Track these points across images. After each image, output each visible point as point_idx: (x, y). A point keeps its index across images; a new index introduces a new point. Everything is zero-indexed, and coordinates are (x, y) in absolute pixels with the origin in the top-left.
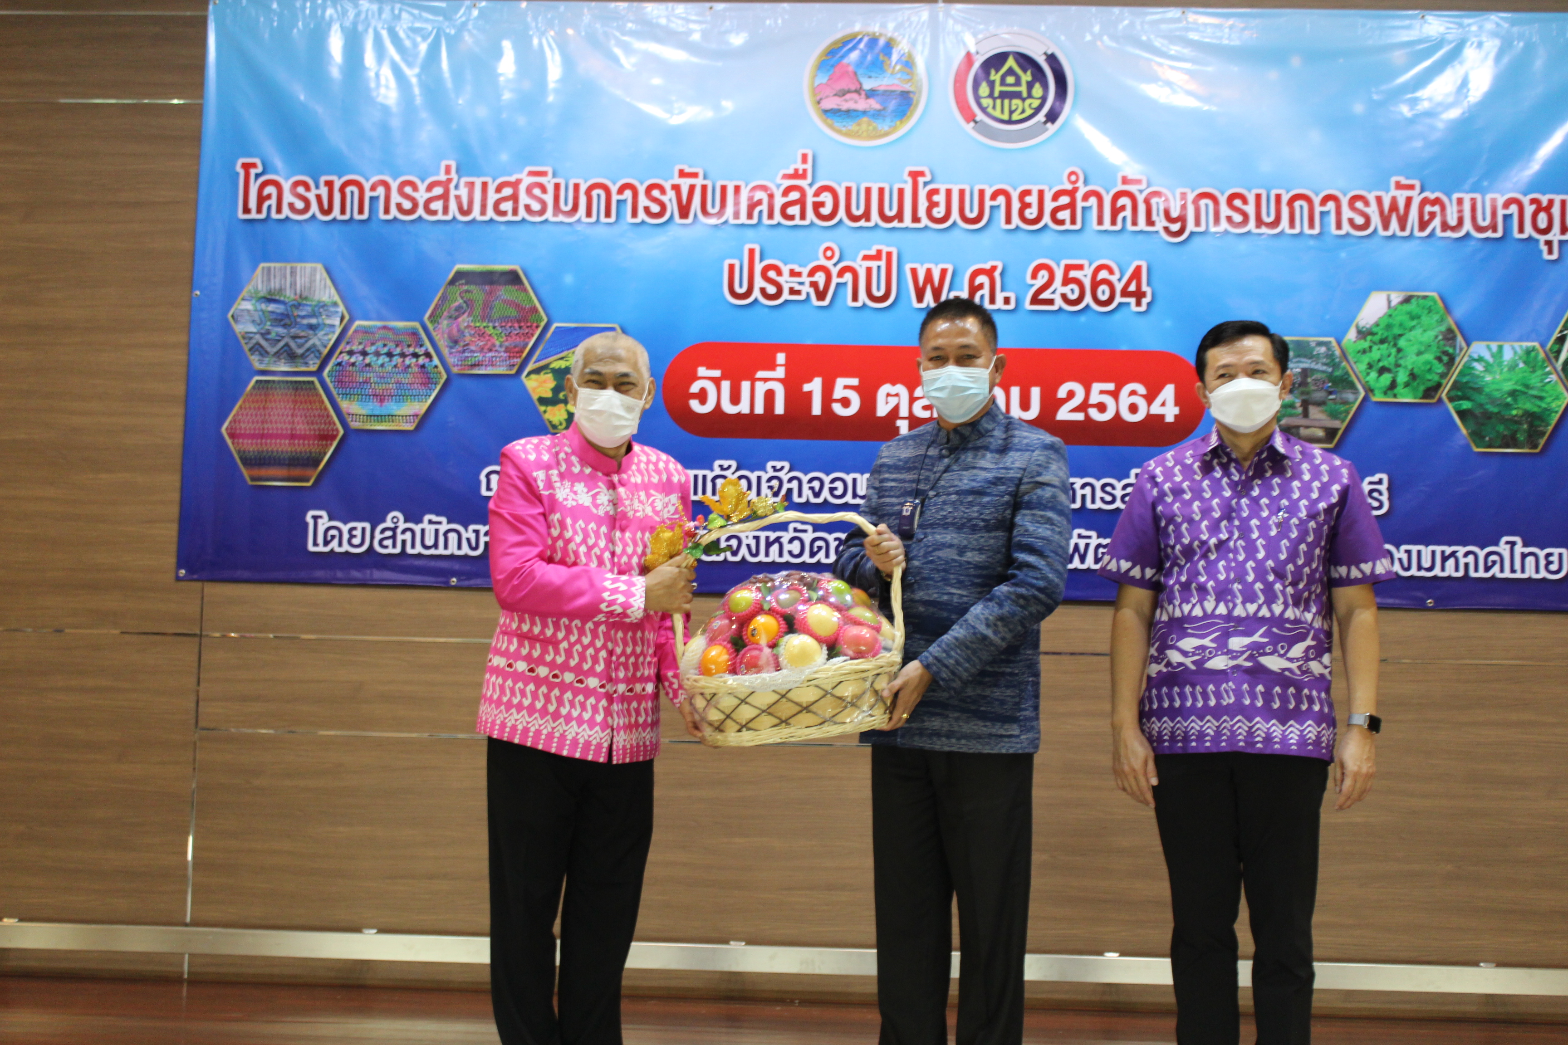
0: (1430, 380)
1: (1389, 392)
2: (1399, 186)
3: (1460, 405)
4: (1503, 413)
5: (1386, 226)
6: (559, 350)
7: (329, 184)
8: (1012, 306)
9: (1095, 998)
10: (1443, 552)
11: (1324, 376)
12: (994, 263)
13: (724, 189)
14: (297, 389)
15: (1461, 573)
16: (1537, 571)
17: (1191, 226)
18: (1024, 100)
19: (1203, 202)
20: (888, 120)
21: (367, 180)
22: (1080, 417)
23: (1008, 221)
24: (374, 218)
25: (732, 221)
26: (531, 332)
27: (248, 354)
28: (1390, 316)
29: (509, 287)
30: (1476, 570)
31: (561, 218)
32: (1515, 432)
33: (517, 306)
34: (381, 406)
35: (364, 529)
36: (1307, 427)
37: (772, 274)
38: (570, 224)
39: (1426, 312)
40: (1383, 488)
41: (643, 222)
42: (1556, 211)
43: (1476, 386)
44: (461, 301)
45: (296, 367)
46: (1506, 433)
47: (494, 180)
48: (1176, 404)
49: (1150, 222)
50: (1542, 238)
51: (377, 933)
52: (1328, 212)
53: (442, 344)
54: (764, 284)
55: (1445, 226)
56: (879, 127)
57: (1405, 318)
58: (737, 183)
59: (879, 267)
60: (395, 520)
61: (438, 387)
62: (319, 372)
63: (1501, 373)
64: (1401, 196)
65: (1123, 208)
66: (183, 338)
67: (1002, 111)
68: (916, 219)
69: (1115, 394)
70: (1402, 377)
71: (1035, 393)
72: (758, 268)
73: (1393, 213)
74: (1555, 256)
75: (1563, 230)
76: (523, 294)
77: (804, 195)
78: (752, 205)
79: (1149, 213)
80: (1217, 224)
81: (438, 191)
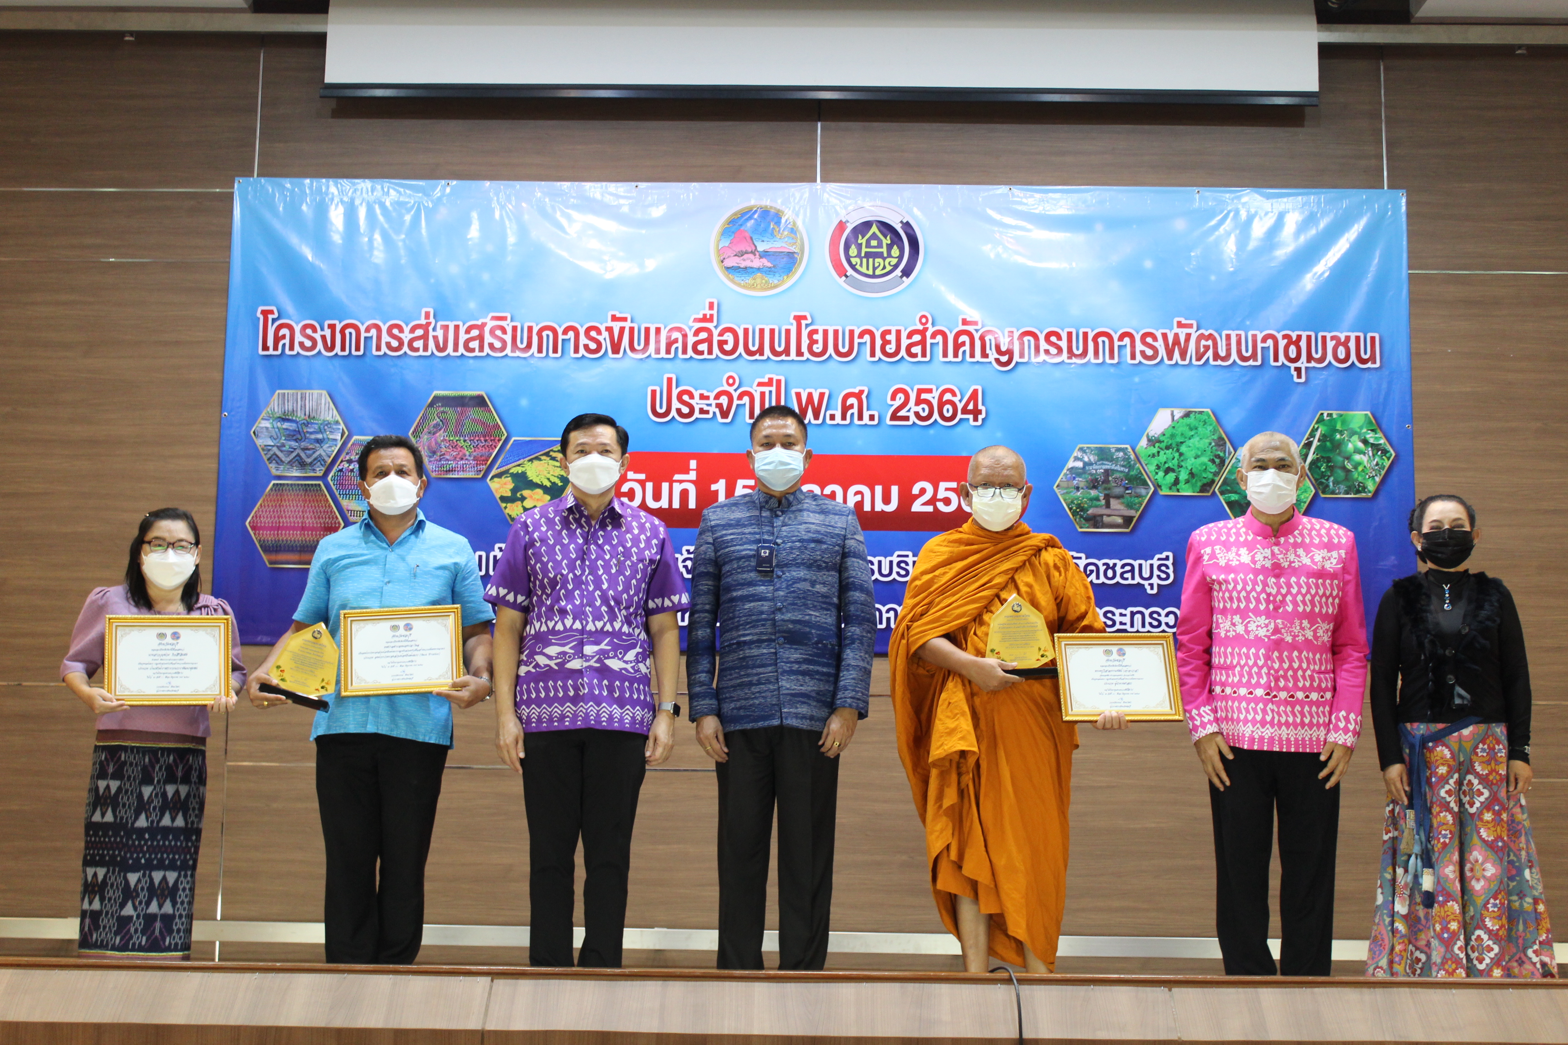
0: (1205, 478)
1: (1174, 488)
2: (1180, 325)
3: (1230, 497)
5: (1170, 358)
6: (518, 459)
7: (332, 327)
8: (876, 422)
11: (1122, 475)
12: (862, 388)
13: (647, 330)
14: (306, 490)
17: (1016, 358)
18: (884, 259)
19: (1026, 339)
20: (777, 275)
21: (363, 324)
22: (930, 509)
23: (873, 354)
24: (368, 353)
25: (654, 356)
26: (494, 444)
27: (267, 462)
28: (1174, 427)
29: (477, 409)
31: (518, 354)
33: (483, 424)
36: (1109, 516)
37: (686, 398)
38: (525, 358)
39: (1202, 424)
40: (1169, 563)
41: (583, 357)
42: (1303, 344)
44: (438, 420)
45: (306, 473)
47: (464, 324)
49: (984, 355)
50: (1293, 366)
52: (1125, 346)
54: (680, 406)
55: (1216, 356)
57: (1186, 429)
58: (658, 326)
59: (770, 392)
62: (324, 477)
64: (1182, 333)
65: (963, 344)
66: (216, 450)
67: (868, 269)
68: (799, 353)
70: (1183, 476)
71: (895, 490)
72: (675, 393)
73: (1175, 346)
74: (1303, 380)
75: (1310, 358)
76: (488, 414)
77: (711, 335)
78: (670, 343)
79: (983, 348)
80: (1037, 355)
81: (419, 332)
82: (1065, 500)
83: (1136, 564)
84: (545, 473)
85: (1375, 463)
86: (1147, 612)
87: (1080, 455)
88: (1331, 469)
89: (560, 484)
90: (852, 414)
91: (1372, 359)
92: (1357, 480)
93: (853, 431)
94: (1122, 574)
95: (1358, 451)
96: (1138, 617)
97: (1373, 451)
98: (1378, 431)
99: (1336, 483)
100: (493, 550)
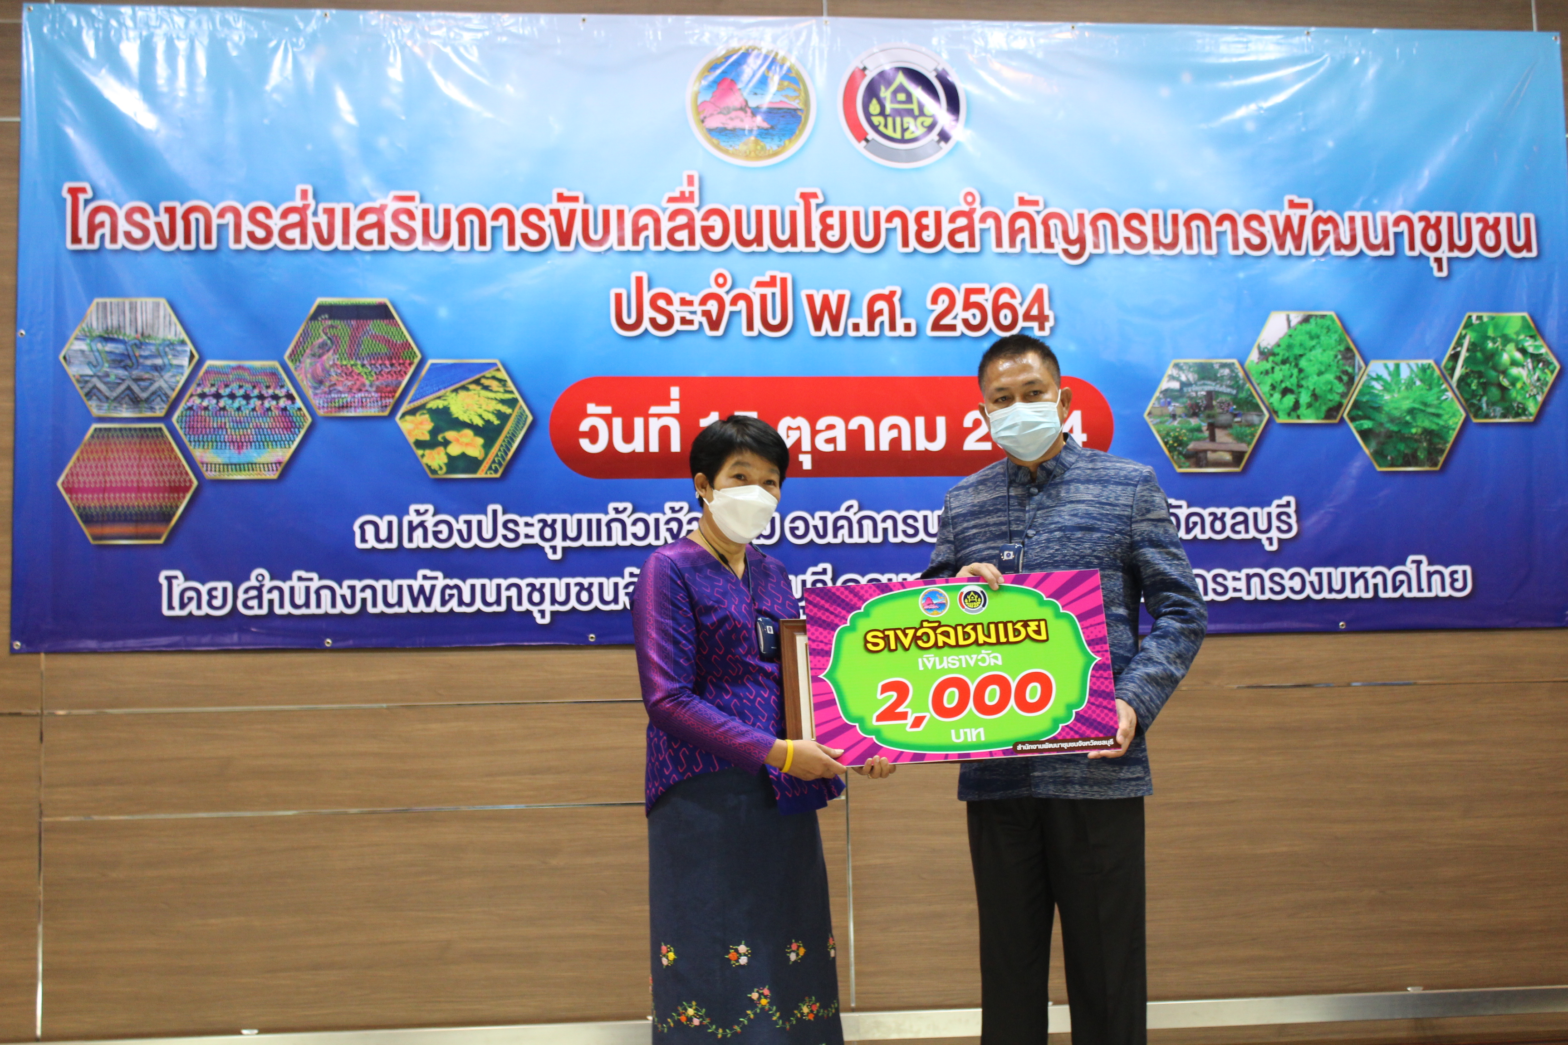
0: (1330, 401)
1: (1293, 414)
2: (1292, 205)
3: (1362, 425)
4: (1403, 432)
5: (1282, 246)
6: (437, 389)
7: (171, 211)
8: (913, 333)
10: (1352, 574)
11: (1228, 398)
12: (893, 288)
13: (606, 213)
15: (1370, 595)
16: (1443, 589)
17: (1090, 249)
19: (1100, 223)
20: (776, 139)
21: (214, 206)
23: (906, 243)
24: (223, 248)
25: (617, 248)
26: (404, 369)
27: (85, 399)
28: (1290, 336)
29: (378, 322)
30: (1385, 590)
31: (431, 246)
32: (1416, 451)
33: (388, 342)
34: (239, 453)
35: (225, 590)
36: (1214, 451)
37: (661, 303)
38: (442, 252)
39: (1325, 331)
40: (1291, 510)
41: (521, 250)
42: (1444, 228)
43: (1377, 405)
44: (325, 337)
45: (141, 412)
46: (1407, 451)
47: (356, 207)
48: (1084, 430)
49: (1049, 244)
50: (1432, 256)
51: (258, 1033)
52: (1225, 232)
53: (306, 385)
54: (654, 314)
55: (1339, 245)
56: (768, 147)
57: (1304, 338)
58: (621, 207)
59: (774, 294)
60: (260, 578)
61: (303, 432)
62: (166, 418)
63: (1399, 391)
64: (1295, 215)
65: (1022, 229)
66: (9, 383)
67: (895, 130)
68: (810, 243)
70: (1305, 398)
71: (941, 422)
72: (647, 297)
73: (1288, 232)
74: (1444, 273)
75: (1452, 246)
76: (393, 329)
77: (692, 218)
78: (637, 231)
79: (1047, 235)
80: (1116, 245)
81: (294, 218)
82: (1158, 432)
83: (1250, 512)
84: (476, 407)
85: (1535, 377)
86: (1266, 574)
87: (1175, 372)
88: (1485, 386)
89: (496, 422)
90: (882, 323)
91: (1528, 246)
92: (1515, 400)
93: (883, 344)
94: (1233, 527)
95: (1514, 363)
96: (1255, 581)
97: (1533, 362)
98: (1538, 337)
99: (1490, 404)
100: (407, 513)
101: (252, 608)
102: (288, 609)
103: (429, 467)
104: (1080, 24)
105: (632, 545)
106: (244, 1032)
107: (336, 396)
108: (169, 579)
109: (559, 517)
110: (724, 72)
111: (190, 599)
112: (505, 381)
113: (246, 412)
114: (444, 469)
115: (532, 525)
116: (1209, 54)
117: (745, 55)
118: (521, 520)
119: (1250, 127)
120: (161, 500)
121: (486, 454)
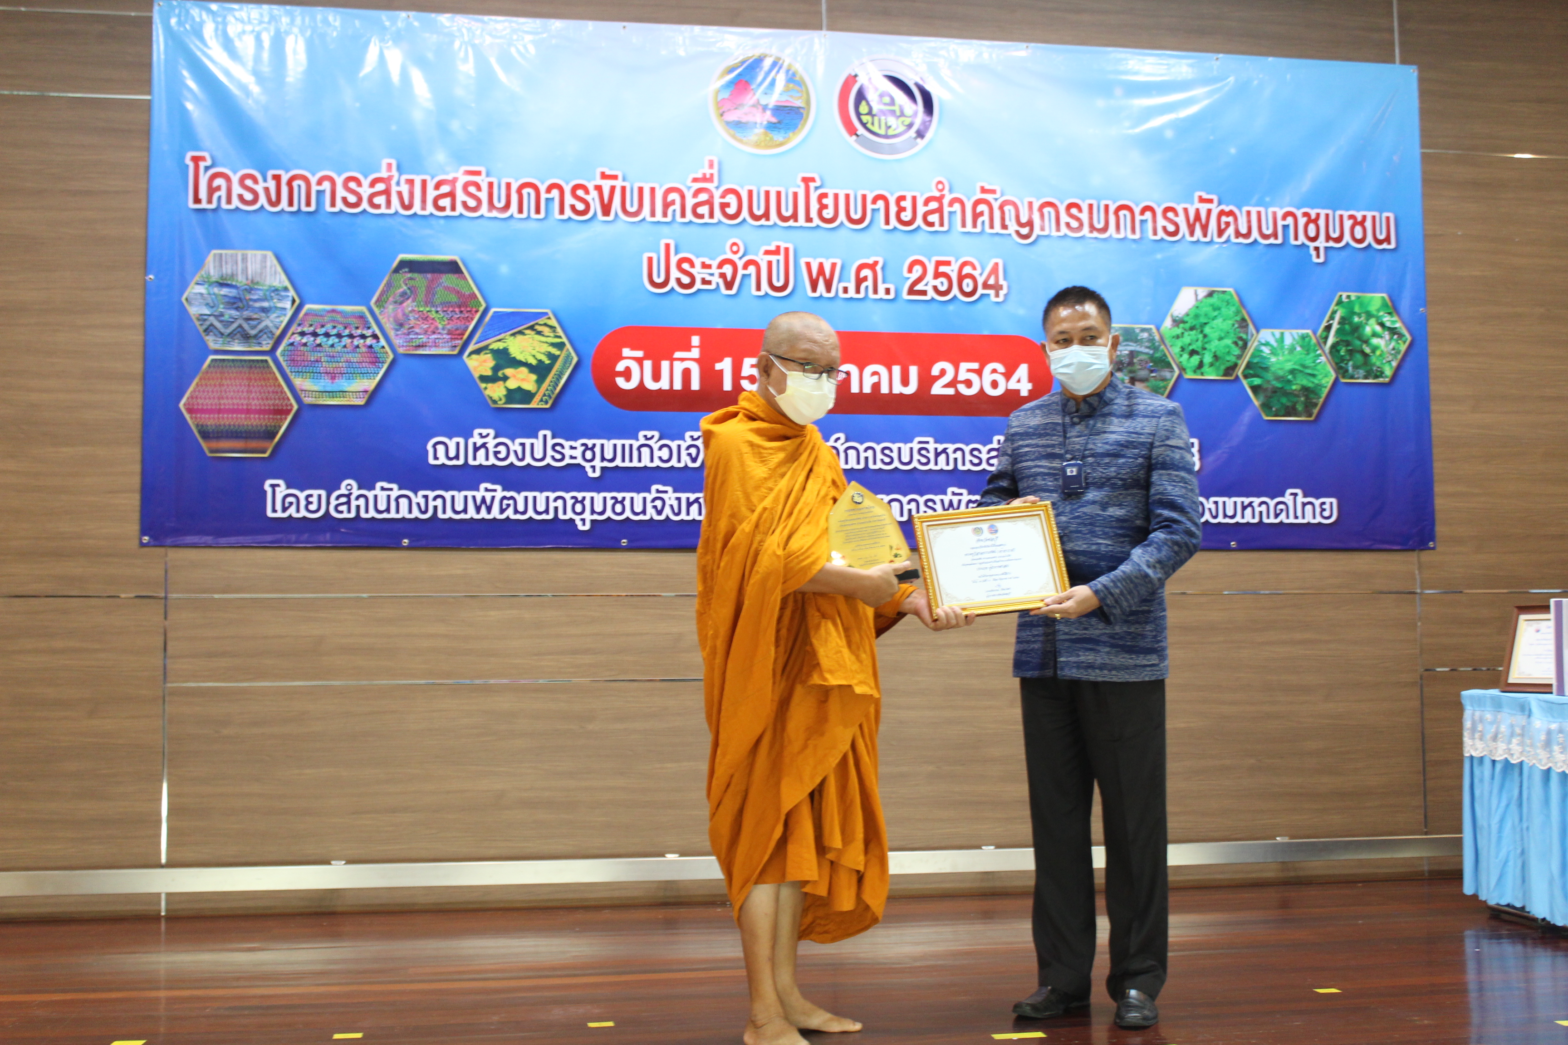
0: (1229, 361)
1: (1199, 371)
2: (1202, 200)
3: (1252, 381)
4: (1285, 388)
5: (1192, 233)
6: (498, 333)
7: (277, 178)
8: (892, 296)
9: (976, 885)
10: (1242, 503)
11: (1147, 357)
12: (876, 259)
13: (641, 190)
14: (251, 367)
15: (1256, 520)
16: (1314, 517)
17: (1037, 231)
19: (1046, 210)
20: (782, 131)
21: (314, 175)
22: (951, 391)
23: (887, 222)
24: (320, 210)
25: (649, 219)
26: (471, 316)
27: (203, 334)
28: (1197, 307)
29: (450, 276)
30: (1268, 517)
31: (495, 214)
32: (1295, 404)
33: (458, 293)
34: (333, 383)
35: (320, 496)
37: (686, 266)
38: (504, 219)
39: (1225, 304)
41: (570, 218)
43: (1264, 366)
44: (405, 288)
45: (250, 347)
46: (1289, 404)
47: (432, 179)
48: (1030, 381)
49: (1004, 226)
50: (1312, 245)
51: (345, 864)
52: (1146, 221)
53: (389, 326)
54: (679, 275)
55: (1238, 234)
57: (1209, 309)
58: (653, 185)
59: (778, 261)
60: (349, 487)
61: (385, 366)
62: (272, 352)
63: (1283, 355)
64: (1203, 208)
65: (982, 214)
66: (139, 319)
68: (809, 219)
69: (979, 372)
70: (1208, 359)
71: (913, 371)
72: (674, 260)
73: (1197, 222)
74: (1321, 260)
75: (1328, 238)
76: (463, 282)
77: (712, 197)
78: (667, 205)
79: (1003, 219)
80: (1058, 228)
81: (380, 187)
84: (530, 349)
85: (1391, 347)
88: (1351, 352)
89: (547, 362)
90: (867, 288)
91: (1388, 240)
92: (1374, 365)
93: (868, 305)
95: (1375, 335)
97: (1390, 334)
98: (1394, 314)
99: (1356, 367)
100: (472, 436)
101: (342, 512)
102: (372, 513)
103: (491, 398)
104: (1032, 45)
105: (658, 467)
106: (333, 862)
107: (413, 337)
108: (273, 486)
109: (598, 442)
110: (739, 75)
111: (291, 504)
112: (555, 328)
113: (338, 348)
114: (504, 400)
115: (575, 448)
116: (1136, 73)
117: (759, 61)
118: (567, 444)
119: (1169, 134)
120: (267, 421)
121: (539, 388)
